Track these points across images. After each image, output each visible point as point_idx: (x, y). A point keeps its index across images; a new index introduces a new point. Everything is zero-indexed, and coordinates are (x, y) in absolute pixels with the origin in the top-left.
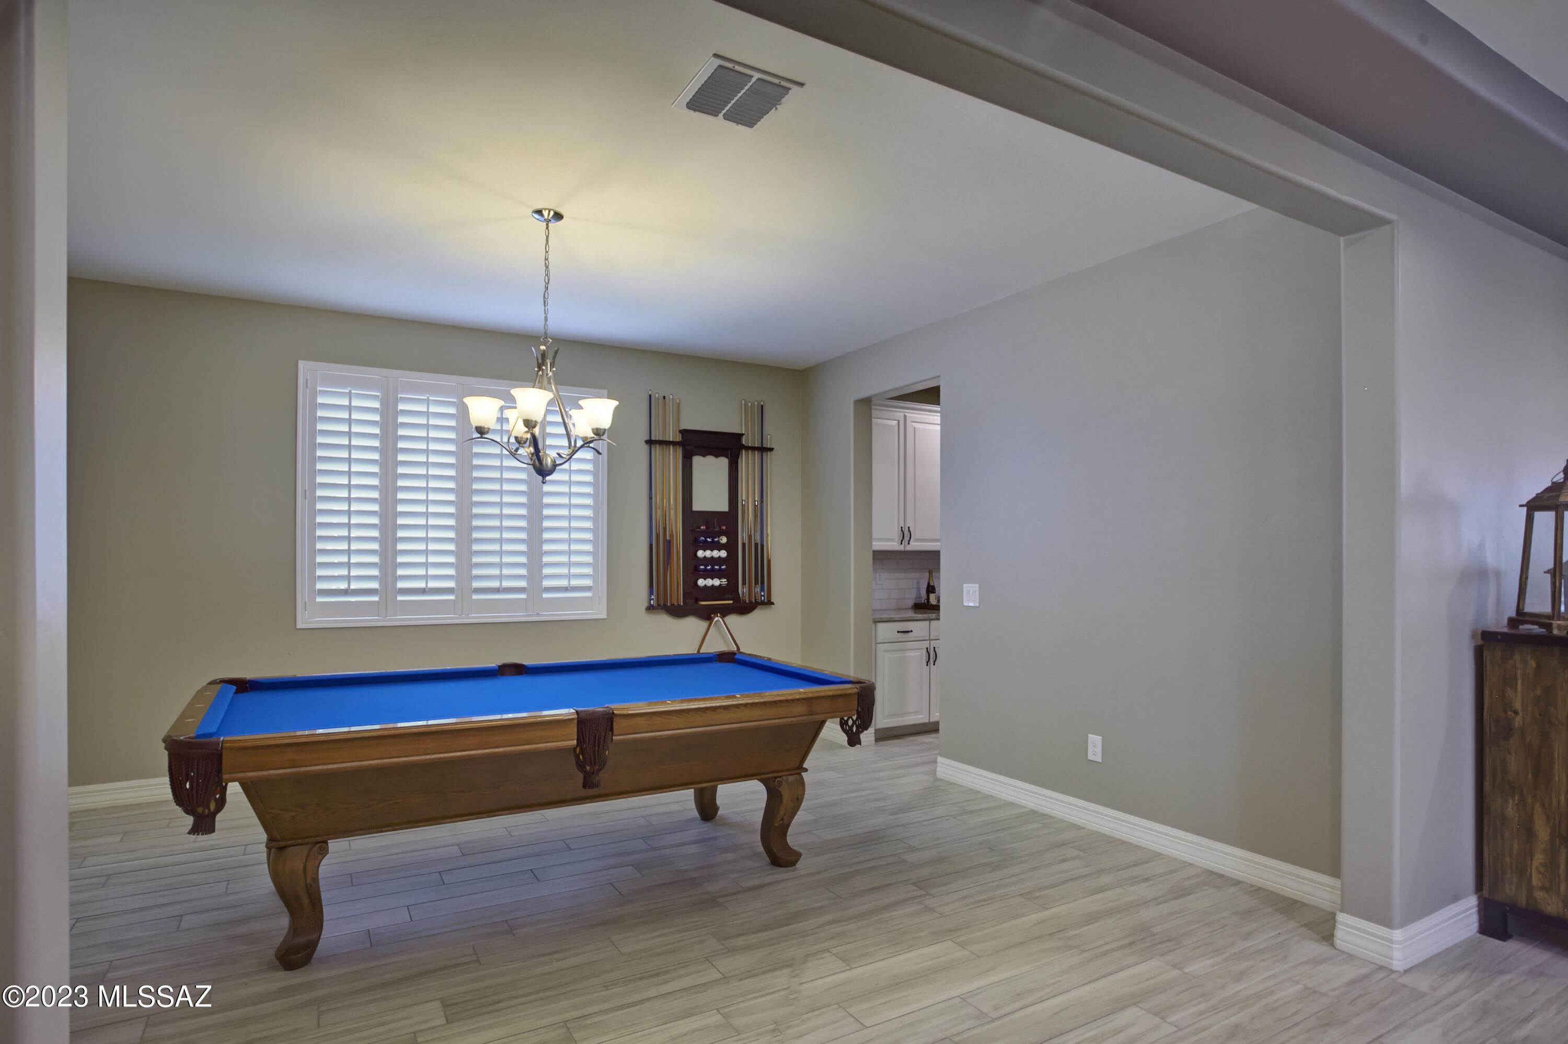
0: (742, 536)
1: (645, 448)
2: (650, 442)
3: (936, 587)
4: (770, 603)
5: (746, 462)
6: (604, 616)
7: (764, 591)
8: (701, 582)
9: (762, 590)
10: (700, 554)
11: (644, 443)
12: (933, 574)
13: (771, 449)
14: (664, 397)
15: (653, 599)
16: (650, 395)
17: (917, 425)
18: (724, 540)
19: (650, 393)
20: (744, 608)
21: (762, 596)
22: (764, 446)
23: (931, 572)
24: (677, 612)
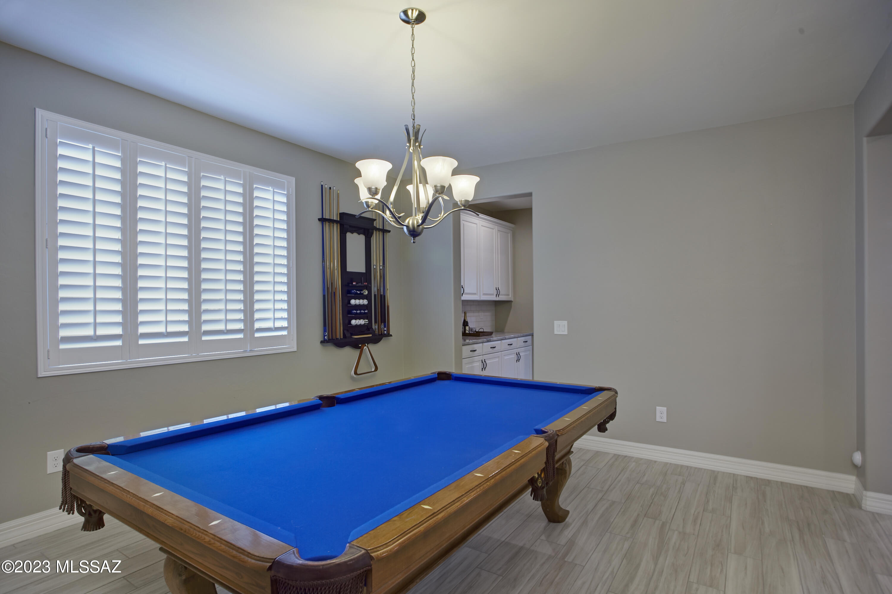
0: (374, 290)
1: (319, 224)
2: (322, 220)
3: (468, 322)
4: (389, 335)
5: (376, 238)
6: (295, 349)
7: (386, 327)
8: (354, 322)
9: (385, 327)
10: (353, 302)
11: (317, 219)
12: (467, 314)
13: (389, 231)
14: (330, 188)
15: (326, 335)
16: (322, 185)
17: (465, 223)
18: (366, 292)
19: (322, 184)
20: (376, 339)
21: (384, 330)
22: (385, 229)
23: (466, 313)
24: (340, 344)
